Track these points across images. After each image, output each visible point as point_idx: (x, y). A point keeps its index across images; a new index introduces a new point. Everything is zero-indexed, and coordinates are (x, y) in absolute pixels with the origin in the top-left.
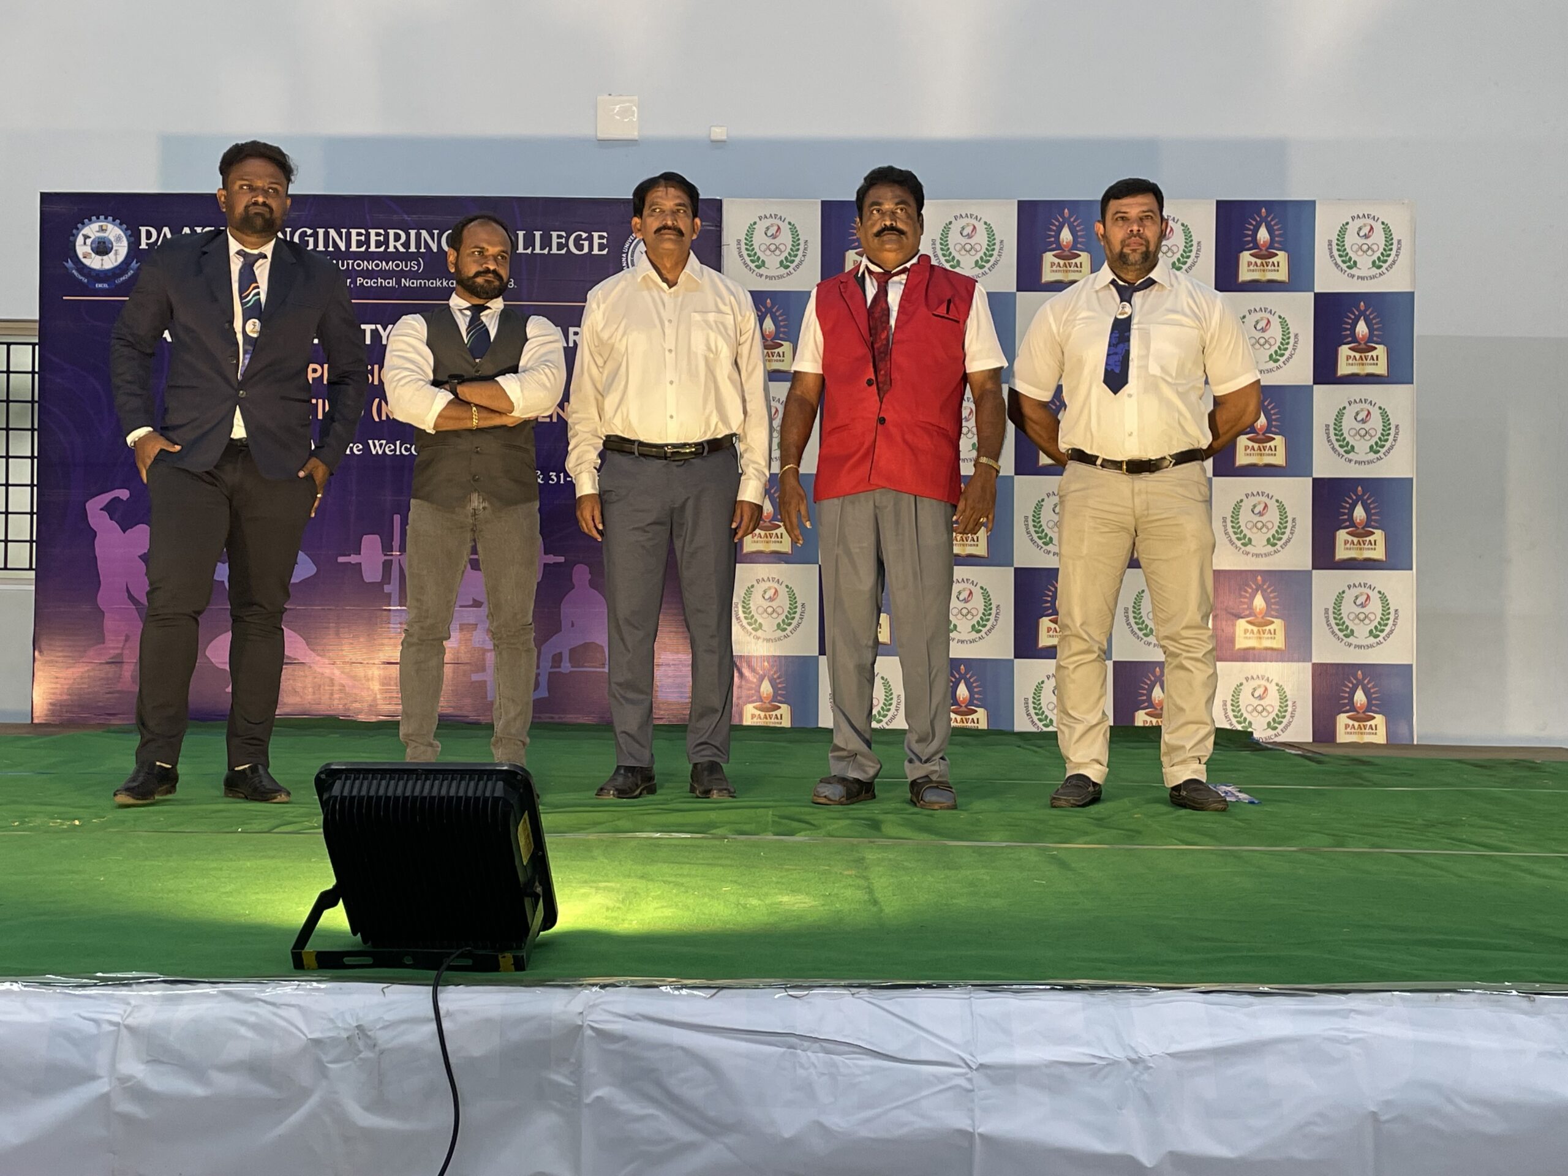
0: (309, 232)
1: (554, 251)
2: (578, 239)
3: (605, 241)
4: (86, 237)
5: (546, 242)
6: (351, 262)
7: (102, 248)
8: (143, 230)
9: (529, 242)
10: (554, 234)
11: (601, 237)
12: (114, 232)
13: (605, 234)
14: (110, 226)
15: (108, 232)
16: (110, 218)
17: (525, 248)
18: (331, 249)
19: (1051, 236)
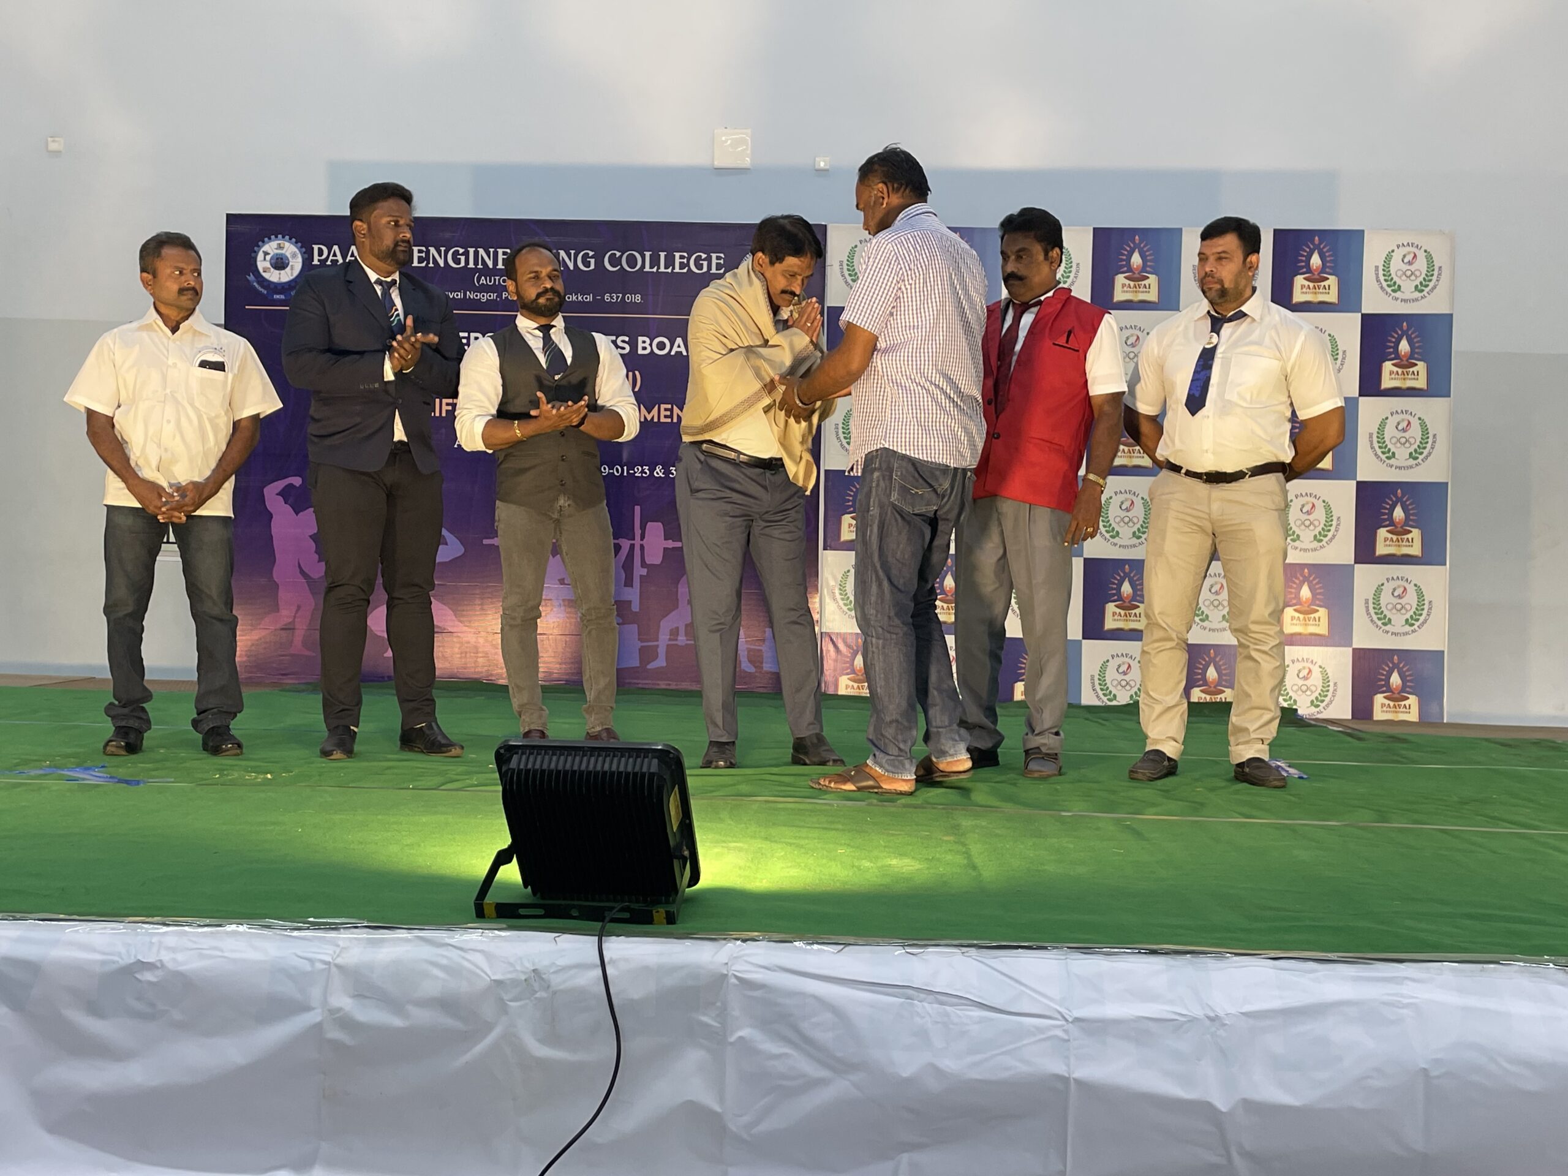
0: (461, 251)
1: (677, 270)
2: (699, 258)
3: (722, 261)
4: (266, 254)
5: (670, 262)
6: (497, 278)
7: (280, 263)
8: (316, 247)
9: (655, 262)
10: (677, 255)
11: (718, 258)
12: (290, 249)
13: (722, 255)
14: (287, 244)
15: (285, 250)
16: (287, 237)
17: (651, 267)
18: (480, 266)
19: (1123, 260)
